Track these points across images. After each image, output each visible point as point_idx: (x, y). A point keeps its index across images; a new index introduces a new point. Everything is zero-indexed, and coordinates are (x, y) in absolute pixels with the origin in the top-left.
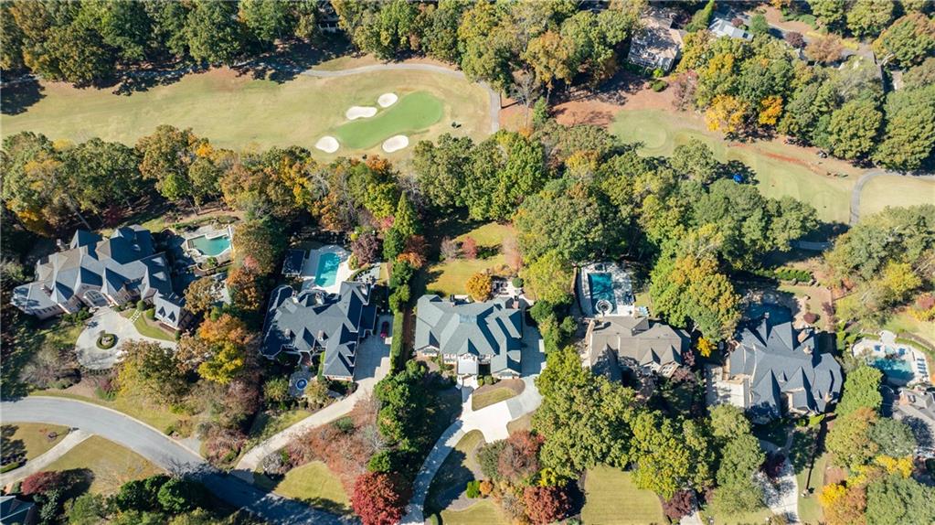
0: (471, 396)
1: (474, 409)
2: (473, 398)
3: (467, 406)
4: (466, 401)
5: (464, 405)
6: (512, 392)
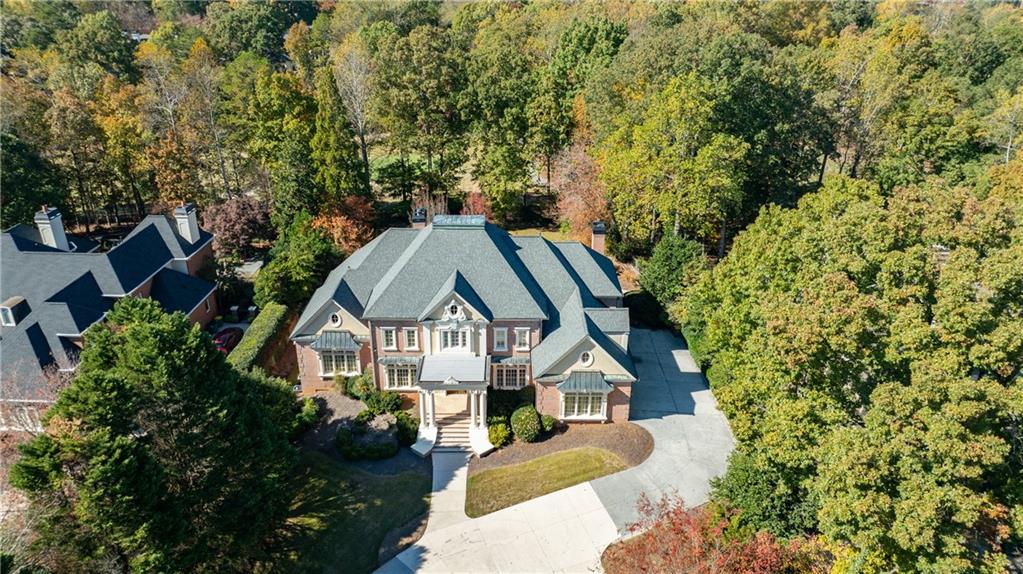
0: (462, 474)
1: (473, 510)
2: (471, 481)
3: (448, 500)
4: (442, 487)
5: (437, 500)
6: (610, 457)
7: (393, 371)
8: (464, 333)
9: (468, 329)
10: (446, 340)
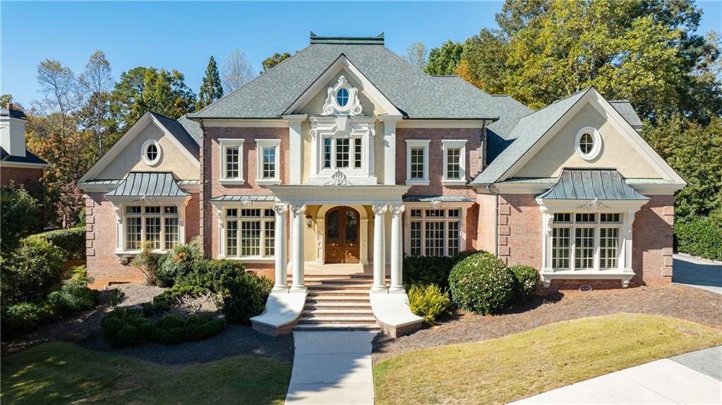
7: (235, 223)
8: (358, 141)
9: (365, 133)
10: (328, 157)
